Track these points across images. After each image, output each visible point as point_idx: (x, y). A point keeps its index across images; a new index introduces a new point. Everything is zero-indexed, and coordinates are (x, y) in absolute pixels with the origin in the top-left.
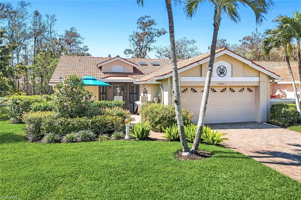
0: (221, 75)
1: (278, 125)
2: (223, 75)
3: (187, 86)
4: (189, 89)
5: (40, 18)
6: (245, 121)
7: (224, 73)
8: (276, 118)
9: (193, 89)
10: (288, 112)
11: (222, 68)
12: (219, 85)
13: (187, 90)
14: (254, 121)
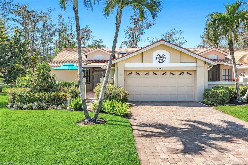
0: (160, 62)
1: (207, 104)
2: (162, 62)
3: (132, 71)
4: (134, 73)
5: (63, 19)
6: (185, 100)
7: (163, 59)
8: (206, 98)
9: (137, 73)
10: (217, 93)
11: (161, 55)
12: (158, 70)
13: (132, 74)
14: (193, 100)
